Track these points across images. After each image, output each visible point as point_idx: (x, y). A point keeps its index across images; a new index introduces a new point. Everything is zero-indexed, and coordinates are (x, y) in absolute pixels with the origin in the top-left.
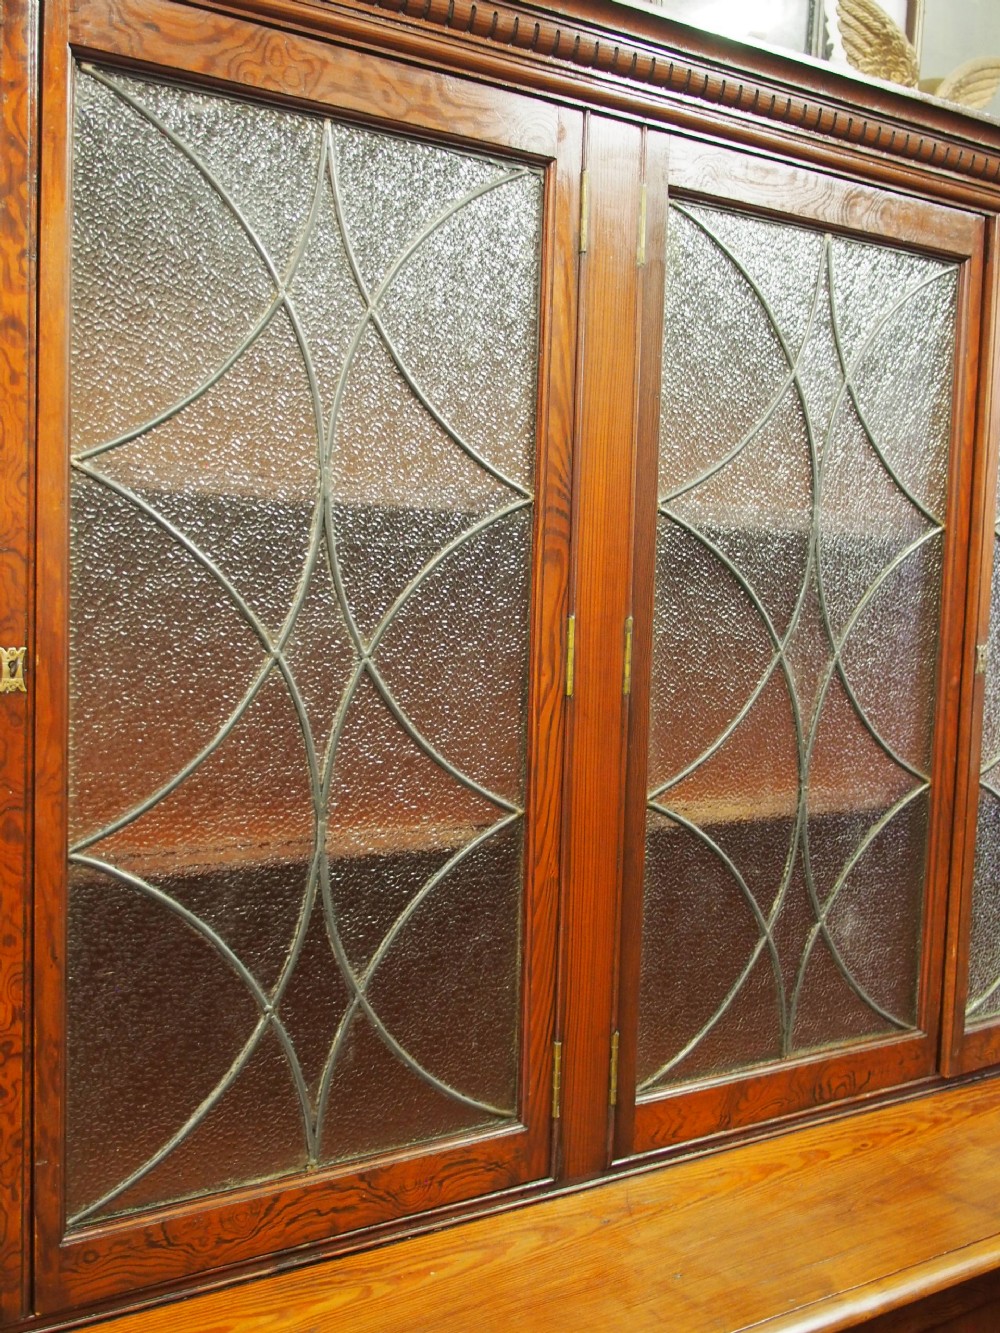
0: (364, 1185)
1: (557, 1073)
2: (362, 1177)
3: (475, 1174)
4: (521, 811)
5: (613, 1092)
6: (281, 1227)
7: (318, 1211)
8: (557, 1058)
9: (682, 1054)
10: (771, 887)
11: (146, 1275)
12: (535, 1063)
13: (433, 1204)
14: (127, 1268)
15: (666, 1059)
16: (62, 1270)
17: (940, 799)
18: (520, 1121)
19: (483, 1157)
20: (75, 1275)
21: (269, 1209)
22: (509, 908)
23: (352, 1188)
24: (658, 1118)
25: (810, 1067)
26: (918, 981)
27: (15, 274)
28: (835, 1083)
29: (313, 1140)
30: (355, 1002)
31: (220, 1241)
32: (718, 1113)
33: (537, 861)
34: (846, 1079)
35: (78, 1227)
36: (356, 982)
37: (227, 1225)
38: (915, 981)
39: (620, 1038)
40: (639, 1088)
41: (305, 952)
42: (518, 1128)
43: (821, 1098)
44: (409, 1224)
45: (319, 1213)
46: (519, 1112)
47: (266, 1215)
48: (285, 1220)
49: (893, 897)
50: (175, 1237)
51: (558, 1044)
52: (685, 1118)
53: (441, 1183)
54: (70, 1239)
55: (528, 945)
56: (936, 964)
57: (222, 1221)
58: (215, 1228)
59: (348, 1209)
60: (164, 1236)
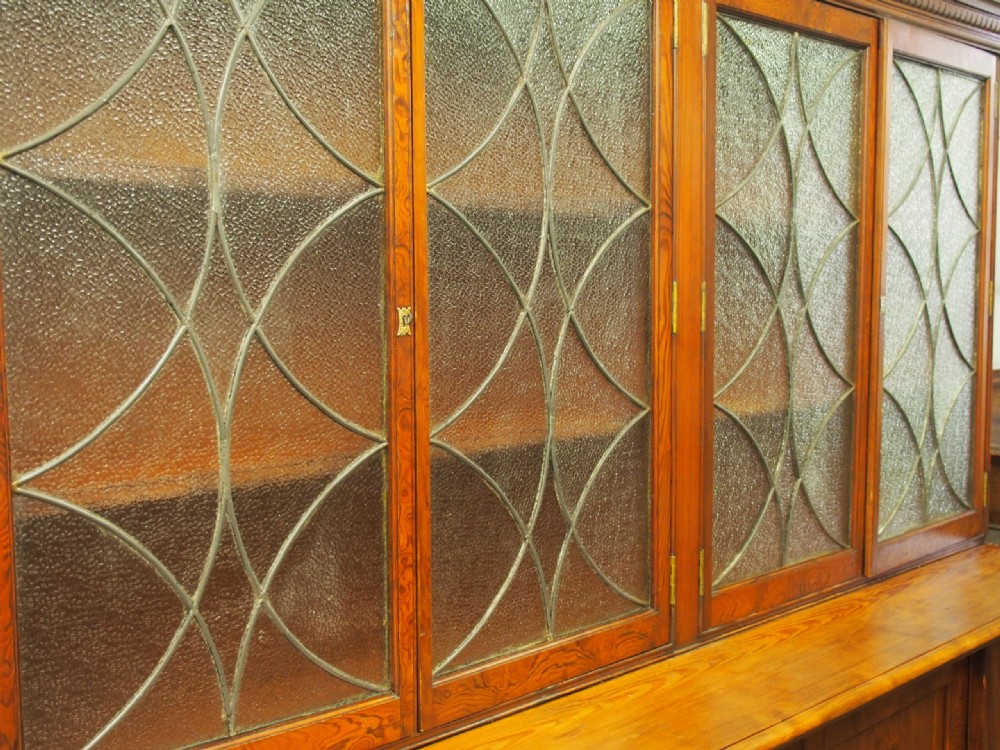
0: (579, 648)
1: (673, 576)
2: (578, 643)
3: (633, 641)
4: (649, 409)
5: (701, 587)
6: (538, 676)
7: (557, 665)
9: (733, 564)
10: (776, 455)
11: (474, 706)
12: (661, 569)
13: (613, 661)
14: (463, 702)
15: (723, 568)
16: (434, 702)
17: (861, 395)
18: (653, 607)
19: (637, 630)
20: (440, 706)
21: (533, 664)
23: (573, 650)
24: (724, 604)
25: (799, 572)
27: (401, 71)
28: (812, 581)
29: (551, 621)
30: (571, 531)
31: (510, 684)
32: (753, 601)
33: (659, 440)
34: (817, 579)
35: (440, 676)
36: (571, 519)
37: (513, 674)
38: (849, 515)
39: (704, 554)
40: (713, 587)
41: (544, 500)
42: (652, 612)
43: (805, 591)
44: (602, 673)
45: (558, 667)
46: (652, 602)
47: (532, 667)
48: (541, 671)
49: (837, 461)
50: (488, 682)
51: (673, 557)
52: (737, 605)
53: (617, 646)
54: (436, 683)
55: (656, 494)
56: (861, 505)
57: (510, 671)
58: (507, 677)
59: (572, 664)
60: (483, 681)
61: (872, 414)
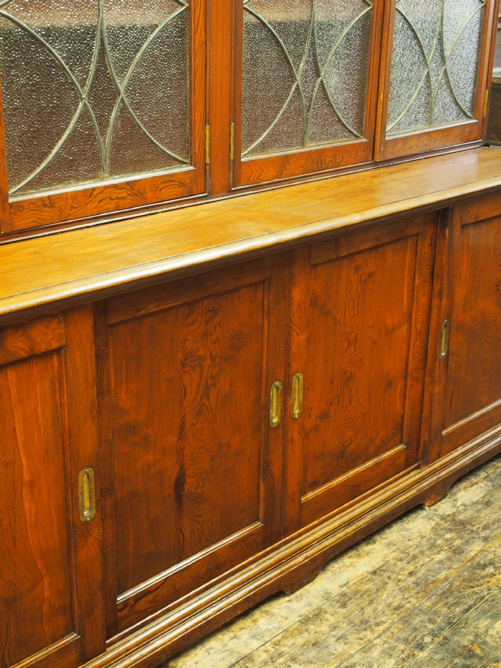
0: (129, 188)
1: (207, 141)
2: (128, 183)
3: (174, 188)
4: (187, 5)
5: (232, 154)
6: (96, 204)
7: (111, 198)
8: (208, 134)
9: (260, 139)
10: (299, 56)
11: (44, 220)
12: (198, 135)
13: (158, 200)
14: (35, 216)
15: (252, 141)
16: (10, 213)
17: (377, 14)
18: (191, 164)
19: (178, 180)
20: (16, 217)
21: (91, 194)
22: (183, 56)
23: (124, 188)
24: (251, 169)
25: (317, 151)
26: (365, 113)
28: (328, 160)
29: (106, 164)
30: (120, 97)
31: (72, 207)
32: (277, 169)
33: (196, 31)
34: (332, 159)
35: (14, 195)
36: (120, 87)
37: (74, 200)
38: (363, 112)
39: (234, 126)
40: (242, 154)
41: (97, 70)
42: (192, 168)
43: (321, 167)
44: (147, 208)
45: (111, 199)
46: (191, 161)
47: (90, 197)
48: (98, 201)
49: (354, 66)
50: (54, 203)
51: (208, 127)
52: (262, 170)
53: (160, 190)
54: (11, 200)
55: (193, 76)
56: (373, 103)
57: (72, 198)
58: (70, 201)
59: (123, 198)
60: (50, 202)
61: (385, 29)
